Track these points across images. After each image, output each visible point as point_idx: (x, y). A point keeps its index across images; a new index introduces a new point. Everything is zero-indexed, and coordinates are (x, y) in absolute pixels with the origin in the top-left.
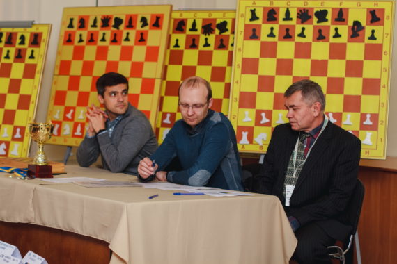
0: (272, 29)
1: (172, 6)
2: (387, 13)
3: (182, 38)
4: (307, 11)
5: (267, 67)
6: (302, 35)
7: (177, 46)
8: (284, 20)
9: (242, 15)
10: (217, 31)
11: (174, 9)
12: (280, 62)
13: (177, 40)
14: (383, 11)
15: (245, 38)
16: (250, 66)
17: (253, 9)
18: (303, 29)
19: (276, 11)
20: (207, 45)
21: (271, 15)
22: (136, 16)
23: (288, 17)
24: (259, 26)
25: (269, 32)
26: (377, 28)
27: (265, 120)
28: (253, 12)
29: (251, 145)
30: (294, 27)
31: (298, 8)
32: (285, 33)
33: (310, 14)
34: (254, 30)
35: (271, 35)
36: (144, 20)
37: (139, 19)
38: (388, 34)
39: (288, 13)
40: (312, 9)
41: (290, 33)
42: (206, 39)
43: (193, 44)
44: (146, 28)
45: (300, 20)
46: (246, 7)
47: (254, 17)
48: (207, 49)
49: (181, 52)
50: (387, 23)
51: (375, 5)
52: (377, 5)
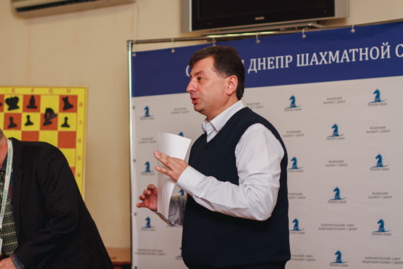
2: (80, 100)
14: (75, 97)
26: (70, 115)
38: (81, 122)
40: (3, 96)
50: (80, 109)
51: (68, 91)
52: (70, 91)
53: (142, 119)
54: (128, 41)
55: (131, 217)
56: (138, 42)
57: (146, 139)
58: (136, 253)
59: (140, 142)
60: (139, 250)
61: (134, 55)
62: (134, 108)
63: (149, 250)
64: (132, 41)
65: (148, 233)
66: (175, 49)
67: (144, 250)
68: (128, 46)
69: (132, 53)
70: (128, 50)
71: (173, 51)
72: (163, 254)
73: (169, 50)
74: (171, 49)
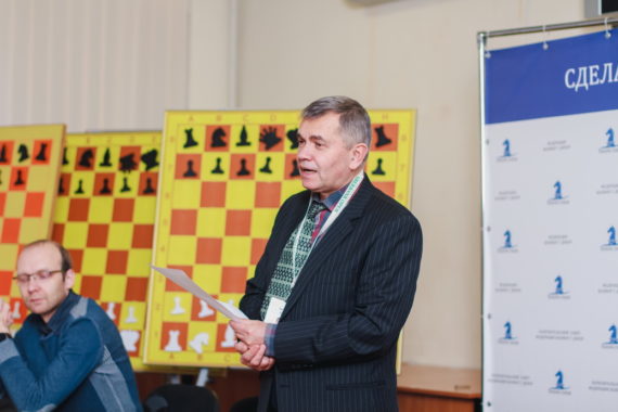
0: (219, 161)
1: (65, 127)
2: (402, 131)
3: (88, 179)
4: (275, 130)
5: (211, 223)
6: (266, 170)
7: (80, 191)
8: (238, 145)
9: (172, 139)
10: (142, 166)
11: (69, 130)
12: (231, 215)
13: (81, 182)
14: (395, 127)
15: (177, 177)
16: (183, 222)
17: (188, 128)
18: (269, 160)
19: (226, 131)
20: (126, 189)
21: (218, 138)
22: (12, 143)
23: (244, 141)
24: (199, 157)
25: (213, 166)
26: (384, 154)
27: (205, 312)
28: (189, 133)
29: (184, 354)
30: (253, 156)
31: (261, 126)
32: (238, 168)
33: (279, 134)
34: (190, 163)
35: (218, 170)
36: (23, 150)
37: (16, 148)
38: (403, 166)
39: (244, 135)
40: (283, 126)
41: (248, 167)
42: (125, 180)
43: (104, 188)
44: (27, 163)
45: (264, 146)
46: (179, 125)
47: (191, 142)
48: (126, 195)
49: (86, 202)
50: (403, 146)
51: (383, 117)
52: (387, 117)
53: (499, 160)
54: (479, 33)
55: (482, 320)
56: (494, 34)
57: (505, 193)
58: (490, 380)
59: (497, 199)
60: (494, 375)
61: (488, 56)
62: (488, 142)
63: (509, 377)
64: (484, 33)
65: (508, 347)
66: (548, 43)
67: (502, 376)
68: (479, 42)
69: (485, 52)
70: (479, 48)
71: (546, 47)
72: (530, 384)
73: (540, 45)
74: (542, 44)
